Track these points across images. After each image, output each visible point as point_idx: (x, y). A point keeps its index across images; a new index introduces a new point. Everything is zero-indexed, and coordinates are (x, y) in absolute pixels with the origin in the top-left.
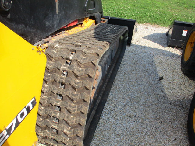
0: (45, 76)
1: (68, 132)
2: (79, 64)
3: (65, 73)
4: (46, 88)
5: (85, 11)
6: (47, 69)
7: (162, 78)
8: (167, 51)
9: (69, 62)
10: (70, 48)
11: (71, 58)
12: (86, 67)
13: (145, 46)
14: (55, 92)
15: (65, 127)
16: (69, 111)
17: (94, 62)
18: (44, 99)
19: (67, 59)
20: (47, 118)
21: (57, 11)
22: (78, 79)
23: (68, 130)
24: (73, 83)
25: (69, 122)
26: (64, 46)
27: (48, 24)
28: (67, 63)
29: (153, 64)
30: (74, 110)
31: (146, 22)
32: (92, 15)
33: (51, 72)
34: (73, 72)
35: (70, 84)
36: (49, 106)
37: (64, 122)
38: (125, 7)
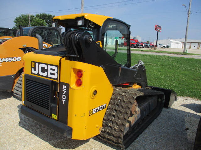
0: (110, 101)
1: (117, 128)
2: (126, 97)
3: (119, 100)
4: (110, 106)
5: (134, 79)
6: (111, 98)
7: (187, 129)
8: (199, 115)
9: (122, 96)
10: (123, 91)
11: (123, 94)
12: (129, 99)
13: (180, 110)
14: (114, 108)
15: (116, 125)
16: (119, 118)
17: (133, 96)
18: (107, 112)
19: (121, 95)
20: (107, 121)
21: (120, 76)
22: (125, 103)
23: (116, 127)
24: (122, 105)
25: (118, 123)
26: (121, 90)
27: (114, 80)
28: (121, 96)
29: (183, 121)
30: (121, 117)
31: (187, 96)
32: (139, 82)
33: (113, 100)
34: (123, 100)
35: (121, 105)
36: (109, 115)
37: (115, 123)
38: (171, 84)
